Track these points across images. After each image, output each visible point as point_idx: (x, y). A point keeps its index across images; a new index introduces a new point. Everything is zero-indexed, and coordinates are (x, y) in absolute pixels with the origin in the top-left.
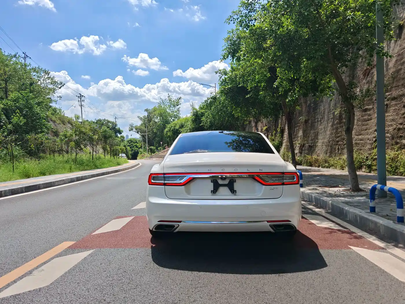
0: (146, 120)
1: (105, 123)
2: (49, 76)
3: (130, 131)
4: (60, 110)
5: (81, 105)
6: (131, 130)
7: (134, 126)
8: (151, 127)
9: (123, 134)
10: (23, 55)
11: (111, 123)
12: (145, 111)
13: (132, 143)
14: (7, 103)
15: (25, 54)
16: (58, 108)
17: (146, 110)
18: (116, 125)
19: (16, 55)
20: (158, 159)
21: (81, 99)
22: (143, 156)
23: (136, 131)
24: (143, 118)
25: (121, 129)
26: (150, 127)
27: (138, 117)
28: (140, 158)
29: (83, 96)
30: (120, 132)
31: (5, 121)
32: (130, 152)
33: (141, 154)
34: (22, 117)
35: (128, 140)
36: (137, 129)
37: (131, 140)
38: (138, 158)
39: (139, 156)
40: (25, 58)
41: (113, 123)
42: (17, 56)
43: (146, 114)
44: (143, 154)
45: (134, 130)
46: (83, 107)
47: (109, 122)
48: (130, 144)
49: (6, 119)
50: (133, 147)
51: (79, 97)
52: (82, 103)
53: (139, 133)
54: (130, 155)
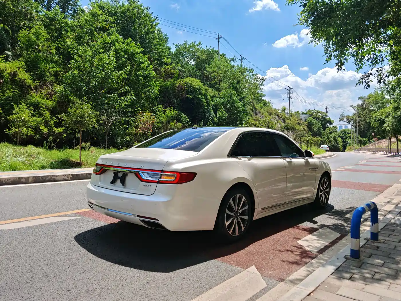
0: (360, 109)
1: (314, 113)
2: (253, 74)
3: (340, 121)
4: (269, 103)
5: (290, 97)
6: (342, 120)
7: (345, 115)
8: (365, 117)
9: (334, 125)
10: (241, 58)
11: (321, 114)
12: (358, 99)
13: (346, 134)
14: (217, 101)
15: (242, 56)
16: (268, 101)
17: (361, 98)
18: (326, 116)
19: (233, 58)
20: (365, 152)
21: (289, 91)
22: (351, 148)
23: (348, 122)
24: (357, 107)
25: (332, 119)
26: (363, 117)
27: (351, 106)
28: (348, 151)
29: (291, 88)
30: (330, 122)
31: (213, 115)
32: (341, 144)
33: (350, 145)
34: (225, 112)
35: (341, 130)
36: (348, 119)
37: (344, 131)
38: (346, 150)
39: (348, 148)
40: (241, 60)
41: (323, 113)
42: (235, 59)
43: (360, 102)
44: (351, 146)
45: (345, 120)
46: (291, 99)
47: (318, 112)
48: (343, 134)
49: (214, 114)
50: (347, 138)
51: (287, 89)
52: (290, 94)
53: (351, 123)
54: (341, 147)
